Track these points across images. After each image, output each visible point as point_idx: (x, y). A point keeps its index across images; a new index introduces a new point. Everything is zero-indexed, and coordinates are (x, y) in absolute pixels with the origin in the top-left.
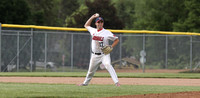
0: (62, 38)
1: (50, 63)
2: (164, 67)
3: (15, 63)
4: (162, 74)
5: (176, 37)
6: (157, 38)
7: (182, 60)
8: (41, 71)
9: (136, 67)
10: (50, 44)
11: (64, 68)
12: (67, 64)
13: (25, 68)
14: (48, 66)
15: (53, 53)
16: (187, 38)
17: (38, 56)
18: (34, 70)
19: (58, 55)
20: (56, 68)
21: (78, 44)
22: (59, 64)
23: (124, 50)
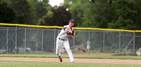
0: (36, 32)
1: (28, 49)
2: (102, 52)
3: (6, 48)
4: (101, 56)
5: (110, 32)
6: (97, 32)
7: (114, 47)
8: (22, 53)
9: (84, 51)
10: (28, 36)
11: (37, 52)
12: (39, 49)
13: (11, 51)
14: (27, 50)
15: (30, 42)
16: (117, 33)
17: (20, 44)
18: (17, 53)
19: (33, 43)
20: (32, 52)
21: (46, 36)
22: (34, 49)
23: (76, 40)
